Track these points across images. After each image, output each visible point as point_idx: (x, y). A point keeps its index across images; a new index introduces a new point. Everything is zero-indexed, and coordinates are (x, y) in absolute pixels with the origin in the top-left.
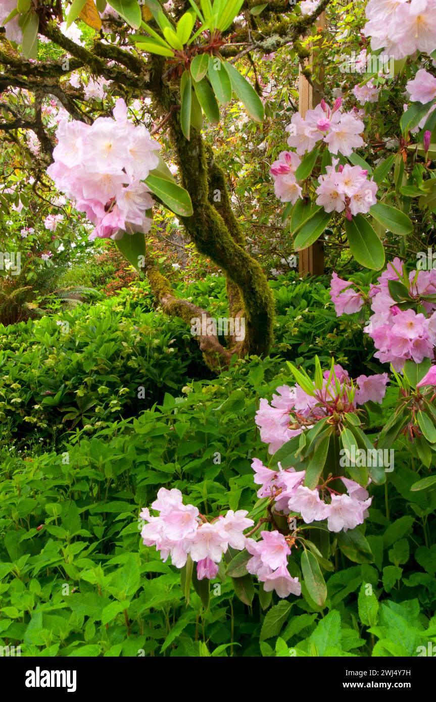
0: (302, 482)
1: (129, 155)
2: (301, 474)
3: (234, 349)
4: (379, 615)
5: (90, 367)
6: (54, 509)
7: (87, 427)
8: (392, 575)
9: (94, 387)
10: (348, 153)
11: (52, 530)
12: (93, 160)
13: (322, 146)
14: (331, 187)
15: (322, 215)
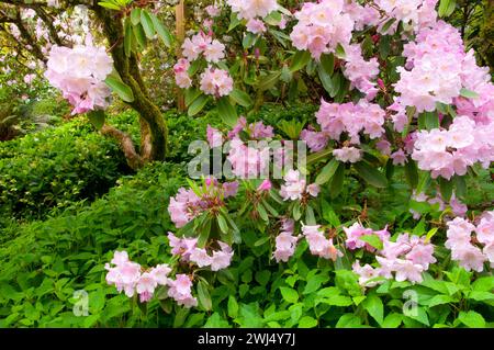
0: (196, 245)
1: (95, 67)
2: (196, 240)
3: (145, 156)
4: (239, 312)
5: (59, 168)
6: (47, 259)
7: (60, 204)
8: (244, 289)
9: (62, 180)
10: (216, 61)
11: (47, 272)
12: (73, 70)
13: (202, 56)
14: (208, 81)
15: (203, 96)
